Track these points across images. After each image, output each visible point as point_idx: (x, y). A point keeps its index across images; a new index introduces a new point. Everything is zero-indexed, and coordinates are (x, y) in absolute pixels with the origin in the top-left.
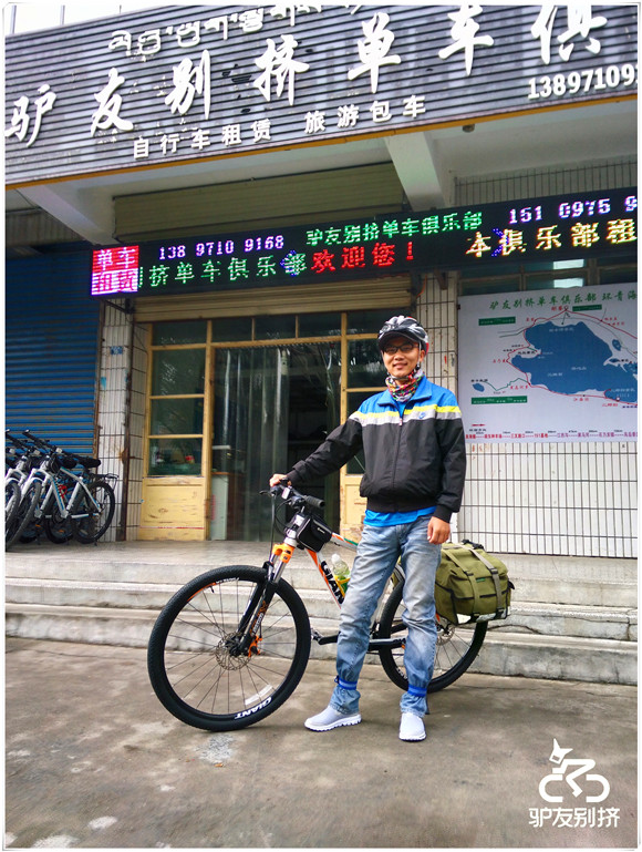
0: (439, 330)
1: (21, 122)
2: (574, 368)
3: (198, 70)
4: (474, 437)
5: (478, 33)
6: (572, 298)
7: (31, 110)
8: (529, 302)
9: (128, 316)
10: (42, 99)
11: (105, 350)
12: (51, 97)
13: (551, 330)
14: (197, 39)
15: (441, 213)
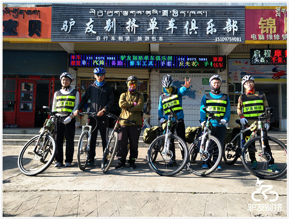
0: (155, 81)
1: (66, 27)
3: (113, 22)
5: (174, 26)
6: (183, 76)
7: (68, 24)
8: (174, 76)
10: (72, 22)
12: (74, 22)
13: (179, 82)
14: (112, 15)
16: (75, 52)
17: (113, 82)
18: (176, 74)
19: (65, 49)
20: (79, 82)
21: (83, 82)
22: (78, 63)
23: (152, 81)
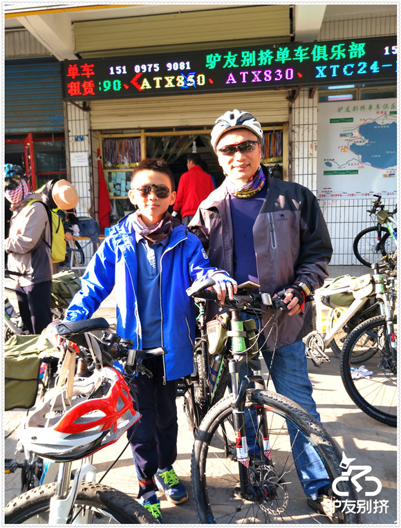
0: (306, 126)
2: (388, 152)
4: (325, 196)
6: (390, 106)
8: (363, 108)
9: (85, 113)
11: (71, 138)
13: (375, 127)
16: (77, 55)
17: (186, 137)
18: (367, 103)
19: (49, 49)
20: (98, 144)
21: (108, 142)
22: (88, 87)
23: (297, 130)
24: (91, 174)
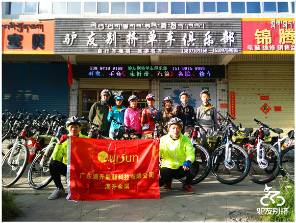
1: (68, 40)
3: (113, 35)
5: (173, 38)
6: (183, 85)
7: (70, 37)
8: (174, 85)
10: (73, 35)
11: (71, 90)
12: (76, 35)
13: (179, 92)
14: (113, 28)
15: (159, 66)
16: (77, 63)
18: (176, 83)
20: (81, 92)
23: (152, 91)
24: (78, 103)
